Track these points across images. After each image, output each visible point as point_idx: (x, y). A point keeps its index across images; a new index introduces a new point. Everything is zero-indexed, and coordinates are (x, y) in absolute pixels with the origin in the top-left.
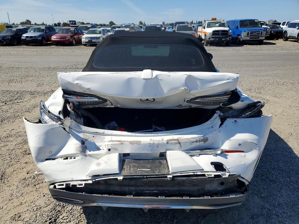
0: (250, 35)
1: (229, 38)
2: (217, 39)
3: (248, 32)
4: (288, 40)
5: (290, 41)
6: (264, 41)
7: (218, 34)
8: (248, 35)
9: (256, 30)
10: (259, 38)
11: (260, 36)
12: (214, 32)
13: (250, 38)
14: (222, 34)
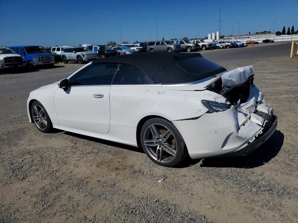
0: (42, 60)
1: (24, 64)
2: (13, 66)
3: (39, 58)
4: (68, 62)
5: (70, 63)
6: (55, 65)
7: (12, 61)
8: (40, 60)
9: (45, 55)
10: (50, 62)
11: (50, 60)
12: (5, 59)
13: (43, 63)
14: (16, 61)
